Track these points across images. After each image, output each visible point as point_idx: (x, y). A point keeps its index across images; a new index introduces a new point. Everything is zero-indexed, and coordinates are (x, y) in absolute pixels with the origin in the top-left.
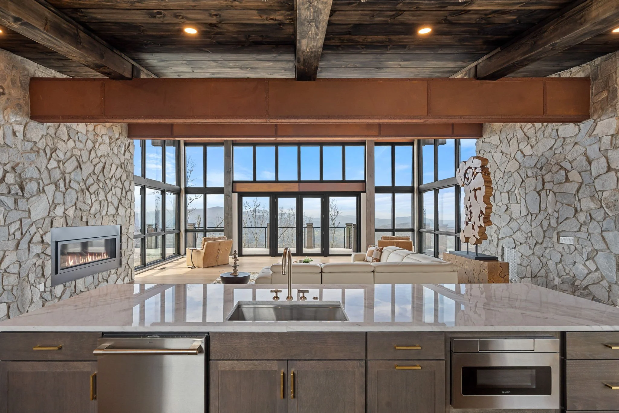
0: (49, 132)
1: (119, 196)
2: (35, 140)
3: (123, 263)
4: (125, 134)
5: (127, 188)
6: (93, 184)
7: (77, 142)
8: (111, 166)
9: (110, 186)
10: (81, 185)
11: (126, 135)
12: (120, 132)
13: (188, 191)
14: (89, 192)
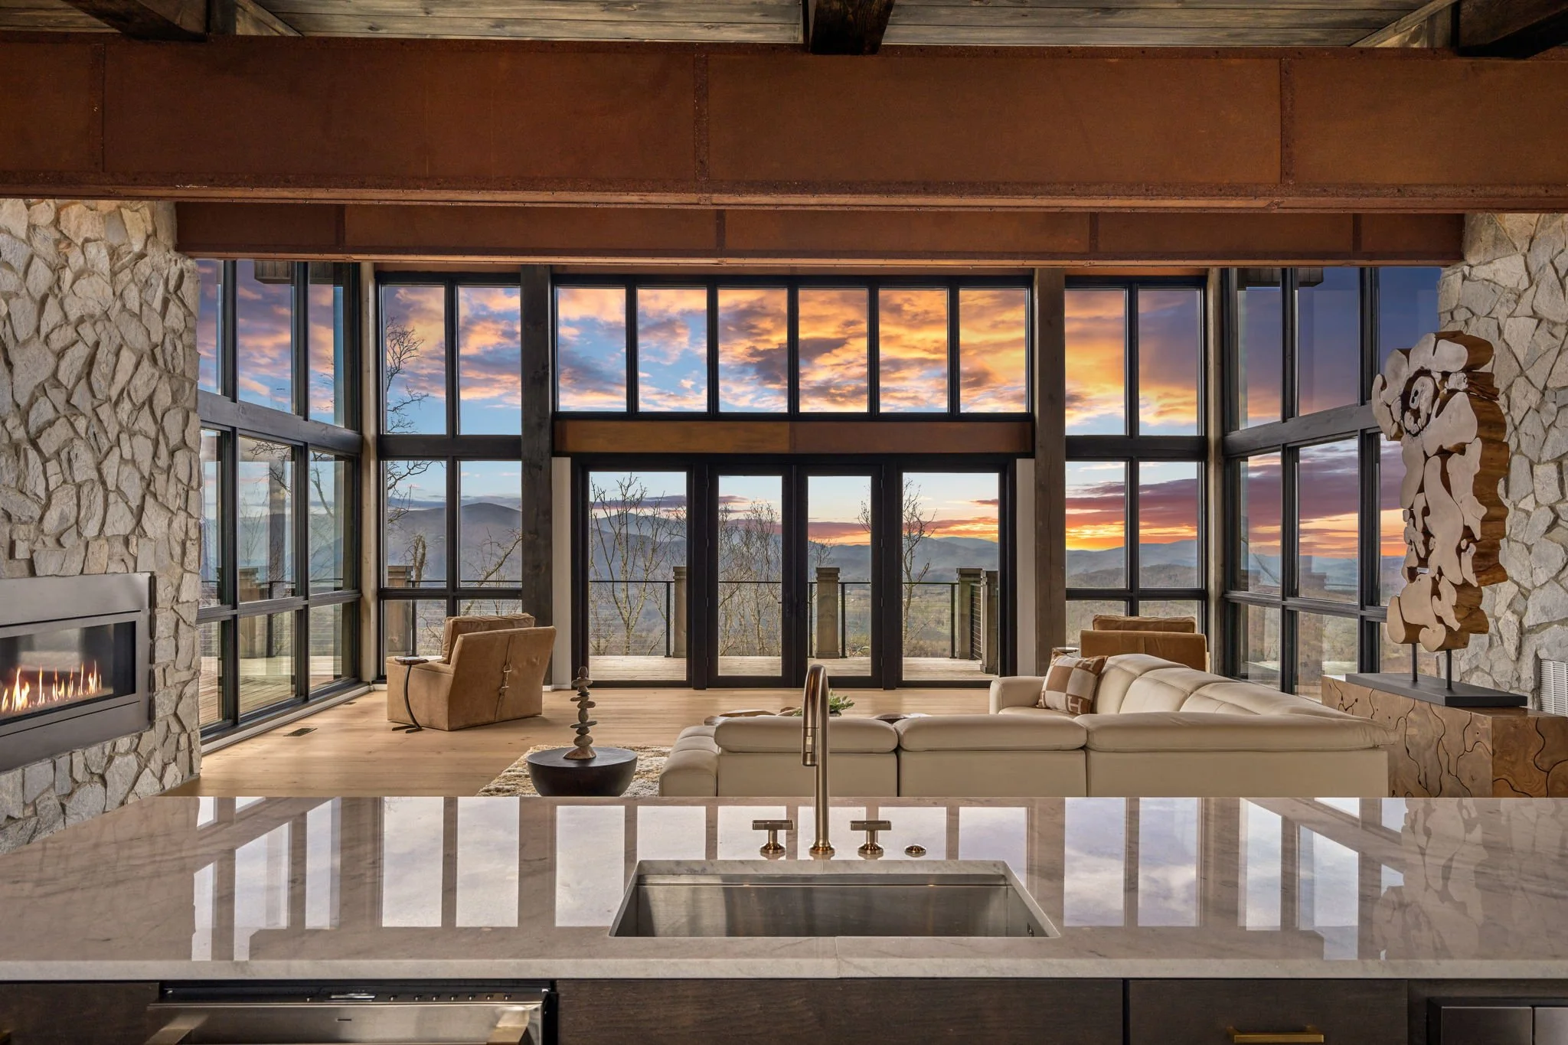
1: (146, 467)
3: (159, 713)
4: (166, 237)
5: (175, 438)
6: (51, 424)
8: (117, 354)
9: (113, 430)
10: (9, 425)
11: (170, 243)
12: (150, 229)
13: (390, 448)
14: (38, 451)
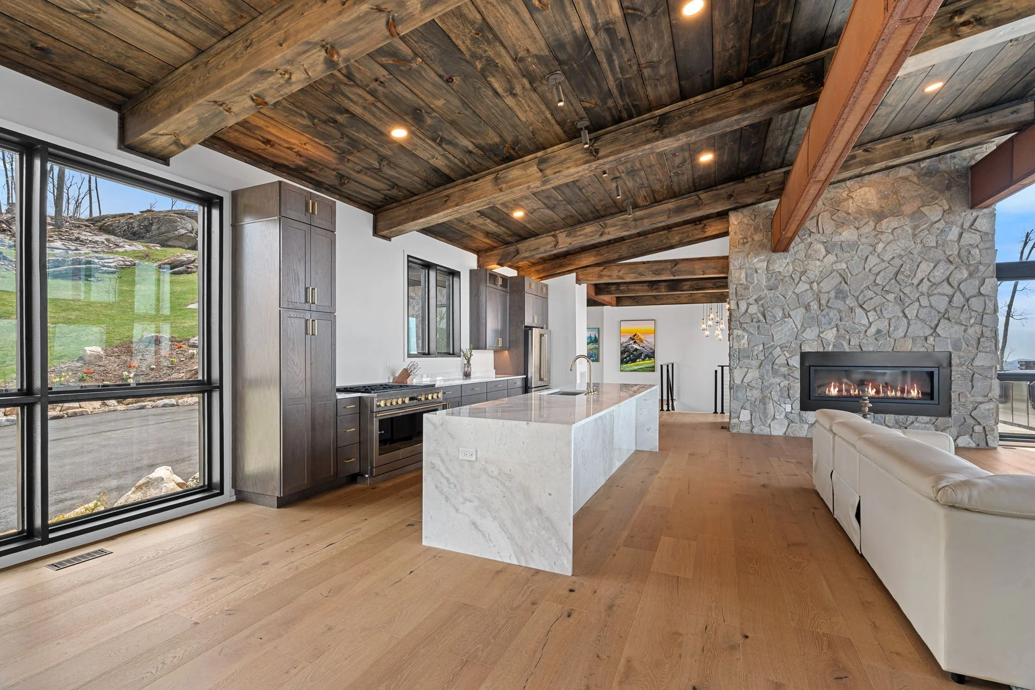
0: (798, 256)
1: (942, 308)
2: (777, 270)
3: (955, 412)
5: (970, 293)
7: (839, 255)
8: (918, 266)
9: (914, 296)
11: (964, 208)
12: (947, 208)
14: (864, 309)
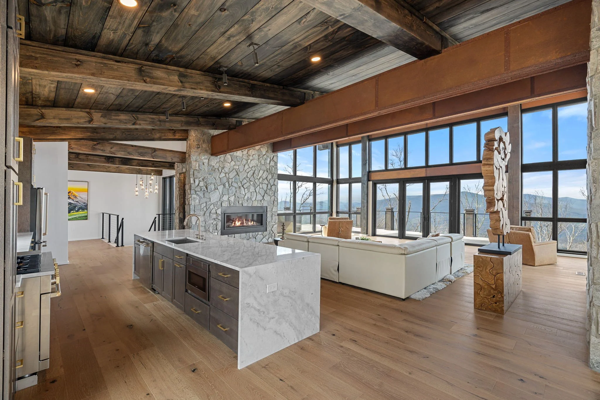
0: (221, 159)
1: (265, 189)
2: (213, 165)
3: (268, 229)
4: (270, 151)
5: (272, 184)
6: (246, 183)
7: (236, 162)
8: (259, 171)
9: (258, 183)
10: (238, 184)
12: (267, 150)
13: (339, 182)
14: (244, 187)
